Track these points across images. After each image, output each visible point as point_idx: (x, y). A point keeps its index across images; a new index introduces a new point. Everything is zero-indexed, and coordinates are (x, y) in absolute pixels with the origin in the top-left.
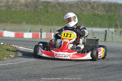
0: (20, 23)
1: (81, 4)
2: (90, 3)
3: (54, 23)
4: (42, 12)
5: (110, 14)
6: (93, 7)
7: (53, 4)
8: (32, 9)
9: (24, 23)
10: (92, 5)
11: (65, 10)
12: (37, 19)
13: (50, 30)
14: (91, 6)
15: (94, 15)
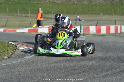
4: (118, 4)
8: (110, 3)
9: (101, 14)
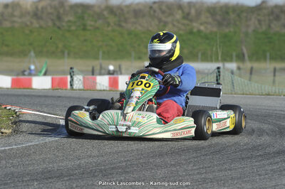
0: (24, 54)
1: (160, 9)
2: (180, 7)
3: (101, 53)
4: (73, 28)
5: (227, 30)
6: (187, 16)
7: (97, 9)
8: (50, 24)
9: (32, 54)
10: (186, 10)
11: (123, 24)
12: (60, 45)
13: (90, 69)
14: (183, 12)
15: (191, 33)
